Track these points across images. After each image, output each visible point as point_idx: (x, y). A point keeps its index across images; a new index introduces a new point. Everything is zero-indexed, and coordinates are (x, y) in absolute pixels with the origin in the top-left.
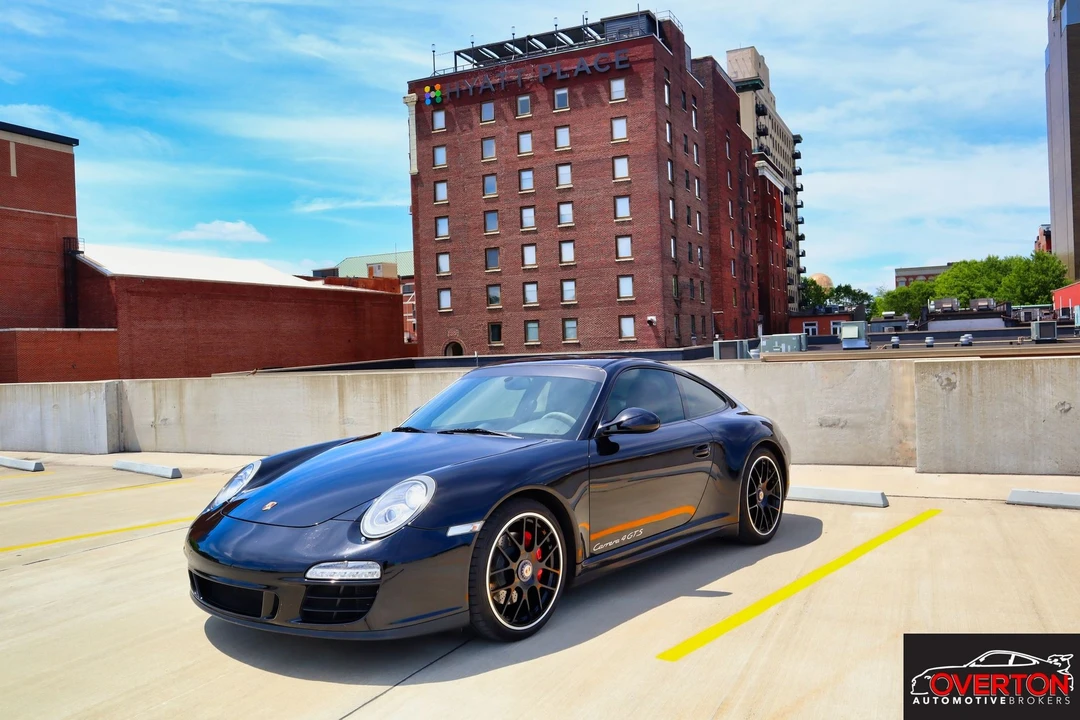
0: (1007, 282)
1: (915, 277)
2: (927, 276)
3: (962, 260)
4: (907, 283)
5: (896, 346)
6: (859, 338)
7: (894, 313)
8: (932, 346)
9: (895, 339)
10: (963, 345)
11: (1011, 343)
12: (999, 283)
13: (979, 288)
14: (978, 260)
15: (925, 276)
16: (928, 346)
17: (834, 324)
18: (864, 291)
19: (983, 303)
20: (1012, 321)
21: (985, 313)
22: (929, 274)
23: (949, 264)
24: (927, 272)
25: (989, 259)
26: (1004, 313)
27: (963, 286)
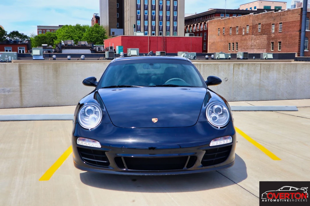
0: (85, 35)
1: (46, 30)
2: (51, 30)
3: (66, 25)
4: (42, 32)
5: (54, 59)
6: (40, 55)
7: (47, 45)
8: (70, 59)
9: (54, 56)
10: (82, 59)
11: (98, 59)
12: (82, 35)
13: (76, 37)
14: (72, 25)
15: (50, 30)
16: (68, 59)
17: (19, 48)
18: (25, 34)
19: (83, 43)
20: (94, 51)
21: (84, 47)
22: (52, 29)
23: (60, 26)
24: (51, 28)
25: (77, 25)
26: (91, 47)
27: (69, 36)
